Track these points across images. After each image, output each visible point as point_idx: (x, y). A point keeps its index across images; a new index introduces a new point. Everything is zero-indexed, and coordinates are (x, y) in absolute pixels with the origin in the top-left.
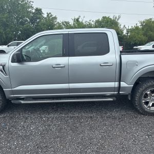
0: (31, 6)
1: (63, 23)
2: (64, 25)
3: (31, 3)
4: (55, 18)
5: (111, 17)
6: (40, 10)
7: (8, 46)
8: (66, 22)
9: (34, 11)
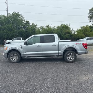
0: (24, 20)
1: (40, 27)
2: (41, 28)
3: (24, 18)
4: (36, 25)
5: (66, 25)
6: (29, 22)
7: (13, 40)
8: (42, 27)
9: (25, 22)
